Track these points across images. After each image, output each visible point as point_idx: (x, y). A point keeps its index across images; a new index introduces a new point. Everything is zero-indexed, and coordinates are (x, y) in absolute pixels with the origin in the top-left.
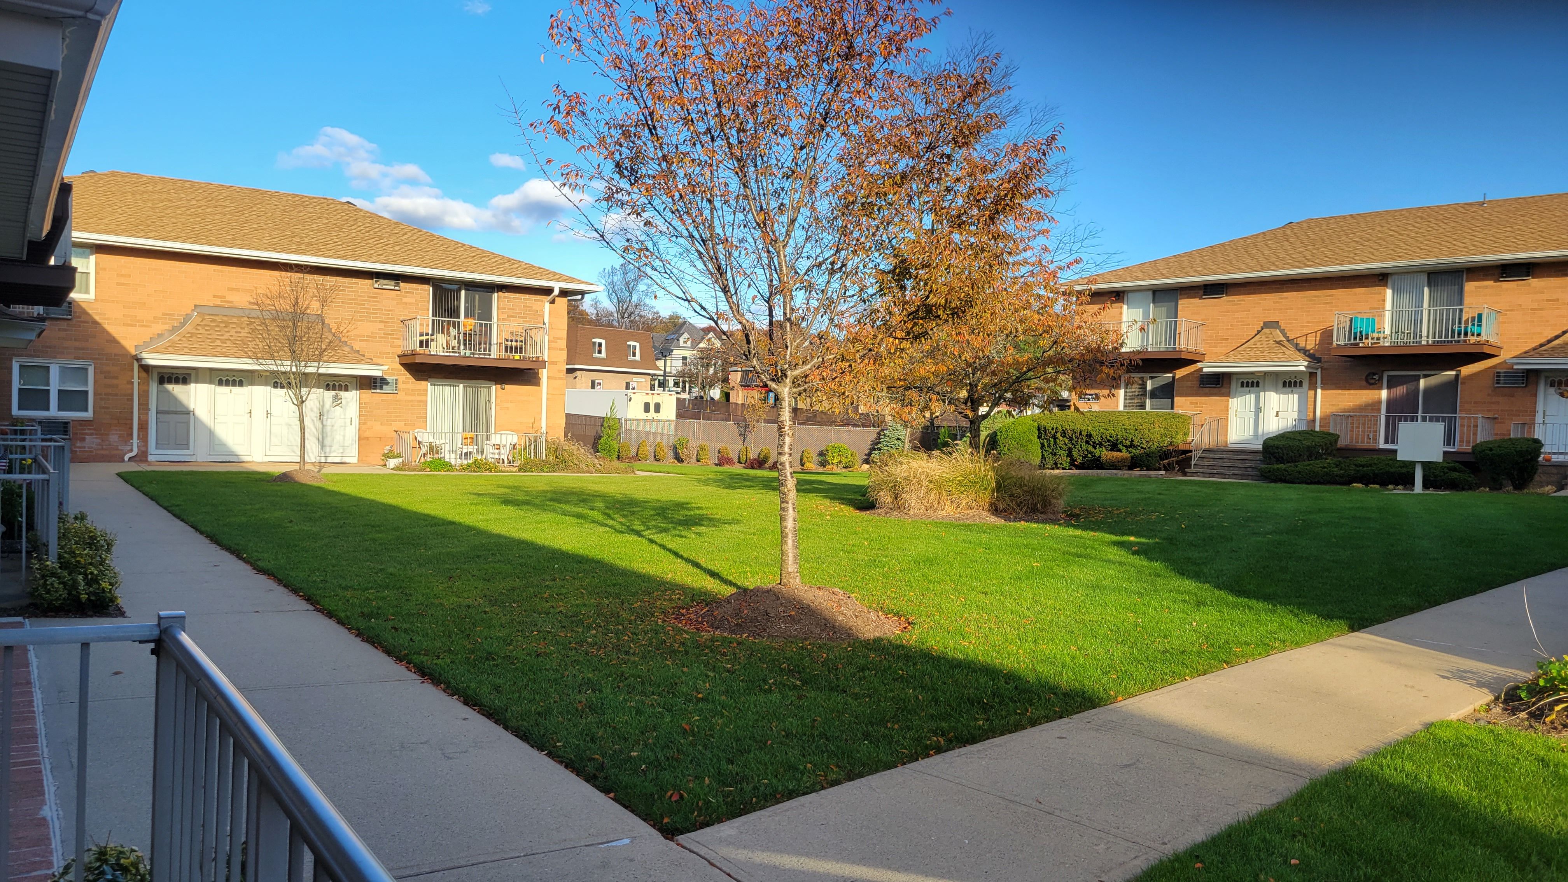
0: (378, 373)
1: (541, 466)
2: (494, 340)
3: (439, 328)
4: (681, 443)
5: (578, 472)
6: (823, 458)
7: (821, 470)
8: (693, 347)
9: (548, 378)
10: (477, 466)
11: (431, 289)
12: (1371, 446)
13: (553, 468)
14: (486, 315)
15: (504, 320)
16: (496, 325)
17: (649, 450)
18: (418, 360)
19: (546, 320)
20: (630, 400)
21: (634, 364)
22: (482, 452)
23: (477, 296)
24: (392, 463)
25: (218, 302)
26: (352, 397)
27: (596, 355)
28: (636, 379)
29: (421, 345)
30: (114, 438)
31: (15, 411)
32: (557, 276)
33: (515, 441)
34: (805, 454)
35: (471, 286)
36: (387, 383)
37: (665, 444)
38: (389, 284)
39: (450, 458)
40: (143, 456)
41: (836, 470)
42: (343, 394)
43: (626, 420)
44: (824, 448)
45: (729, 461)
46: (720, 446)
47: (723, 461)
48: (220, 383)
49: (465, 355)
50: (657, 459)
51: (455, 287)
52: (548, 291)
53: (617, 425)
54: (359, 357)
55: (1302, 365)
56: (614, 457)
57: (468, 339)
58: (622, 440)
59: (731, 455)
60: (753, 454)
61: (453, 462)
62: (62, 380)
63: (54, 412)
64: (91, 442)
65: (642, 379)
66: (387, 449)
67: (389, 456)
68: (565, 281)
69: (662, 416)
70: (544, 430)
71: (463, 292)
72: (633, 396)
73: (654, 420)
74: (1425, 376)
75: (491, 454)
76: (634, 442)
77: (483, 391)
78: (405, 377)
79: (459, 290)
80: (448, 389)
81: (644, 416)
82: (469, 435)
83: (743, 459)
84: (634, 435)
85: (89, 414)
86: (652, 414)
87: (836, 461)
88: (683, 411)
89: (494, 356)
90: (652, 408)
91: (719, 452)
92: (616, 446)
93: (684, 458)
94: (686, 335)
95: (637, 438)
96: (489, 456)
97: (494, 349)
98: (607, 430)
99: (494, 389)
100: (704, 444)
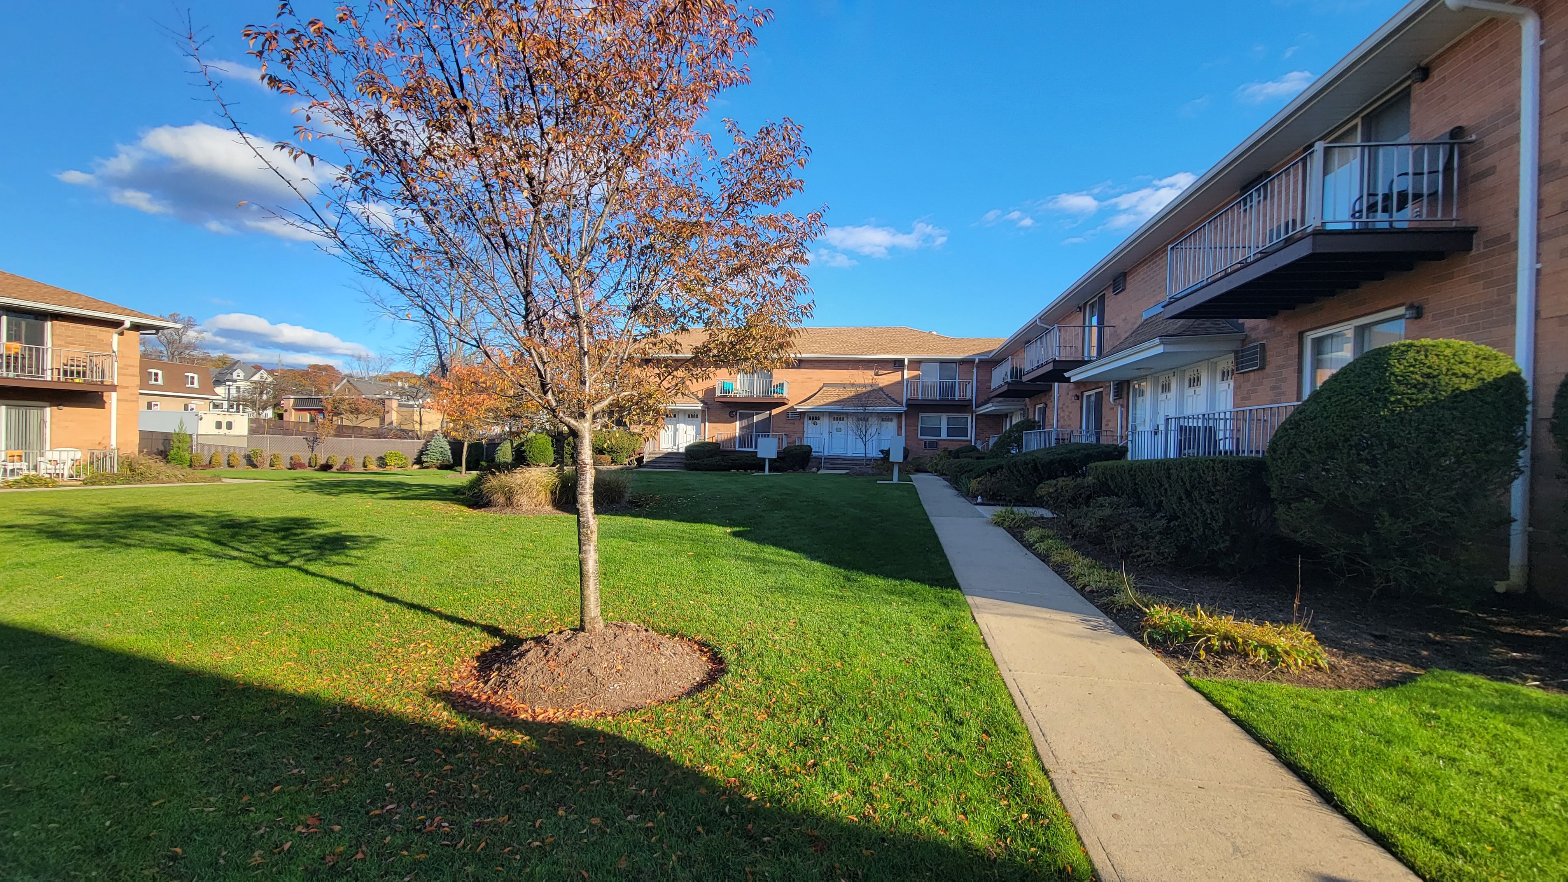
1: (113, 479)
2: (48, 364)
4: (255, 453)
5: (158, 483)
6: (382, 462)
7: (381, 470)
8: (247, 379)
9: (118, 400)
10: (29, 482)
12: (733, 449)
13: (128, 481)
14: (36, 340)
15: (60, 346)
16: (50, 351)
17: (223, 460)
19: (115, 348)
20: (201, 419)
21: (193, 391)
22: (35, 468)
23: (23, 324)
27: (153, 382)
28: (194, 401)
32: (127, 312)
33: (76, 458)
34: (367, 459)
35: (15, 311)
37: (238, 453)
41: (395, 470)
43: (197, 435)
44: (383, 455)
45: (300, 466)
46: (292, 454)
47: (294, 465)
49: (8, 376)
50: (230, 465)
52: (117, 324)
53: (188, 439)
55: (699, 406)
56: (186, 465)
58: (194, 452)
59: (303, 461)
60: (322, 461)
65: (201, 402)
68: (136, 316)
69: (234, 432)
70: (114, 446)
72: (203, 415)
73: (225, 435)
74: (757, 414)
75: (44, 470)
76: (206, 453)
77: (34, 413)
81: (216, 432)
82: (16, 453)
83: (313, 464)
84: (206, 448)
86: (224, 430)
87: (392, 464)
88: (256, 428)
89: (49, 379)
90: (224, 425)
91: (291, 459)
92: (187, 456)
93: (258, 464)
94: (239, 371)
95: (209, 450)
96: (43, 472)
97: (49, 372)
98: (177, 444)
99: (48, 409)
100: (277, 453)
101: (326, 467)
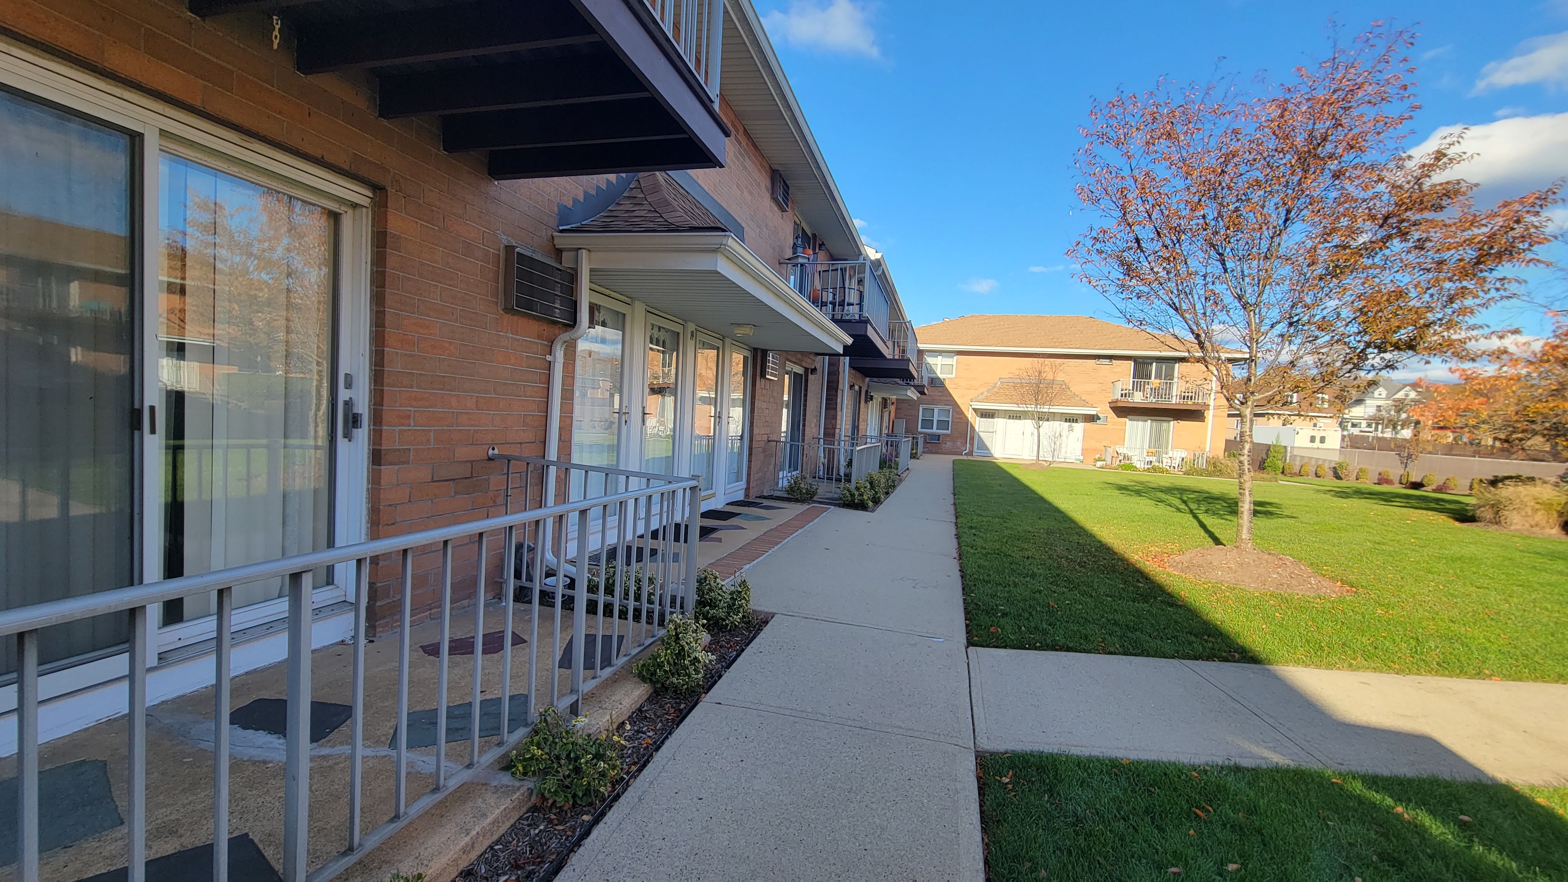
0: (1094, 413)
2: (1174, 394)
3: (1136, 387)
4: (1342, 466)
9: (1212, 417)
10: (1155, 469)
11: (1133, 363)
14: (1170, 376)
16: (1176, 383)
17: (1312, 470)
18: (1120, 404)
20: (1298, 433)
22: (1160, 461)
23: (1164, 367)
24: (1099, 464)
25: (1011, 376)
26: (1079, 427)
29: (1122, 396)
30: (959, 443)
31: (919, 429)
33: (1183, 456)
35: (1160, 360)
36: (1099, 419)
37: (1326, 465)
38: (1107, 361)
39: (1138, 465)
40: (971, 453)
42: (1074, 424)
43: (1292, 448)
45: (1388, 482)
46: (1380, 469)
47: (1382, 481)
48: (1010, 418)
49: (1152, 401)
50: (1317, 475)
51: (1149, 361)
53: (1283, 451)
54: (1085, 403)
56: (1279, 472)
57: (1155, 391)
58: (1288, 461)
59: (1391, 477)
60: (1415, 478)
61: (1138, 466)
62: (939, 416)
63: (935, 430)
64: (949, 444)
66: (1097, 457)
67: (1099, 460)
68: (1229, 352)
69: (1326, 446)
70: (1208, 449)
71: (1154, 364)
72: (1300, 431)
73: (1318, 448)
75: (1166, 463)
76: (1298, 463)
77: (1165, 425)
78: (1112, 414)
79: (1151, 364)
80: (1140, 423)
81: (1310, 445)
82: (1151, 450)
83: (1404, 481)
84: (1298, 458)
85: (949, 432)
86: (1317, 444)
88: (1347, 444)
89: (1174, 402)
90: (1318, 440)
91: (1380, 474)
92: (1280, 464)
93: (1343, 476)
94: (1381, 389)
95: (1301, 461)
96: (1165, 464)
97: (1174, 398)
98: (1274, 454)
99: (1172, 423)
100: (1364, 467)
101: (1417, 486)
